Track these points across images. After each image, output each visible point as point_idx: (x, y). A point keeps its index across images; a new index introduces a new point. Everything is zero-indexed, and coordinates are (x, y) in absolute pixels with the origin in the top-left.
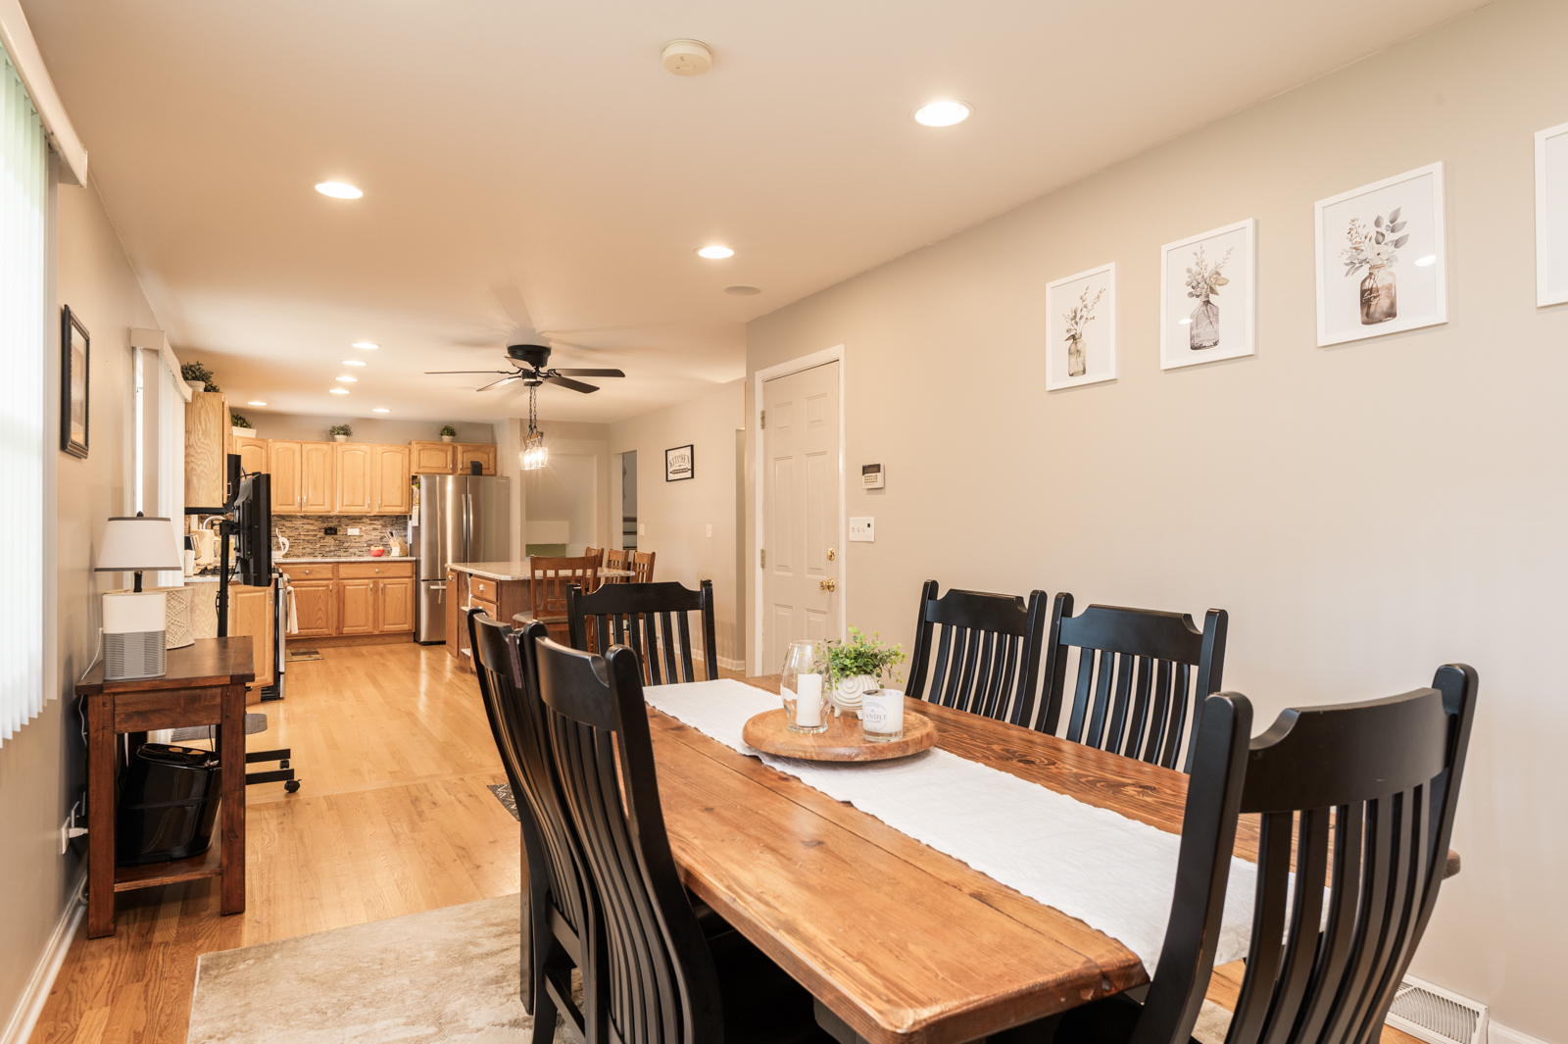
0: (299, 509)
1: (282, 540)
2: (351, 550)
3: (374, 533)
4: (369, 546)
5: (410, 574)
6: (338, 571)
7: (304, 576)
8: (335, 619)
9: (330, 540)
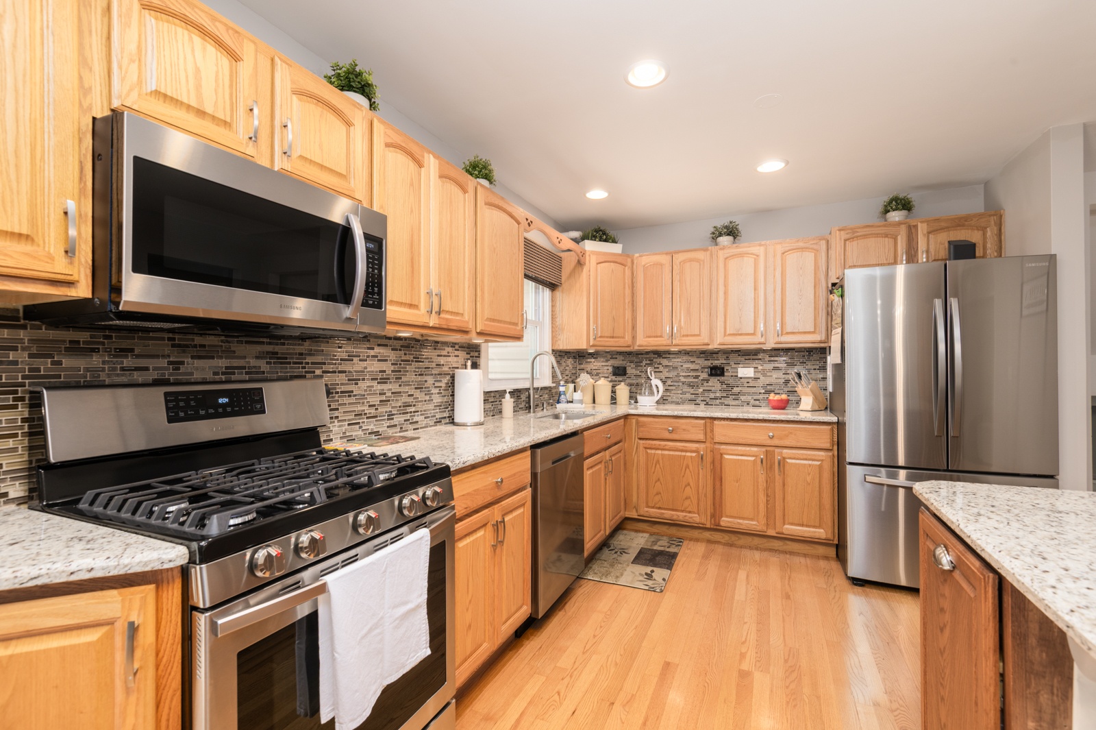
0: (669, 342)
1: (655, 382)
2: (743, 398)
3: (775, 375)
4: (768, 392)
5: (828, 446)
6: (712, 431)
7: (667, 435)
8: (710, 502)
9: (714, 383)
